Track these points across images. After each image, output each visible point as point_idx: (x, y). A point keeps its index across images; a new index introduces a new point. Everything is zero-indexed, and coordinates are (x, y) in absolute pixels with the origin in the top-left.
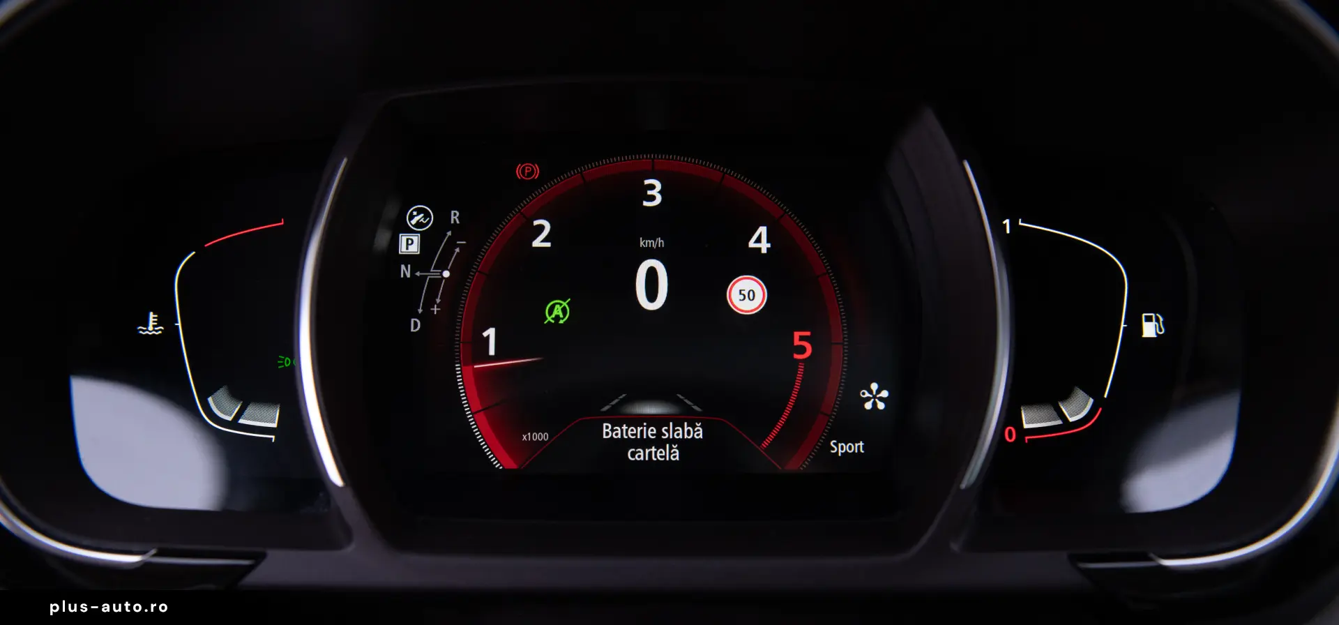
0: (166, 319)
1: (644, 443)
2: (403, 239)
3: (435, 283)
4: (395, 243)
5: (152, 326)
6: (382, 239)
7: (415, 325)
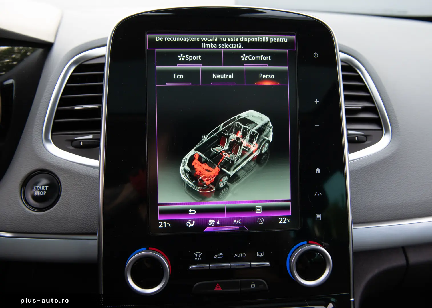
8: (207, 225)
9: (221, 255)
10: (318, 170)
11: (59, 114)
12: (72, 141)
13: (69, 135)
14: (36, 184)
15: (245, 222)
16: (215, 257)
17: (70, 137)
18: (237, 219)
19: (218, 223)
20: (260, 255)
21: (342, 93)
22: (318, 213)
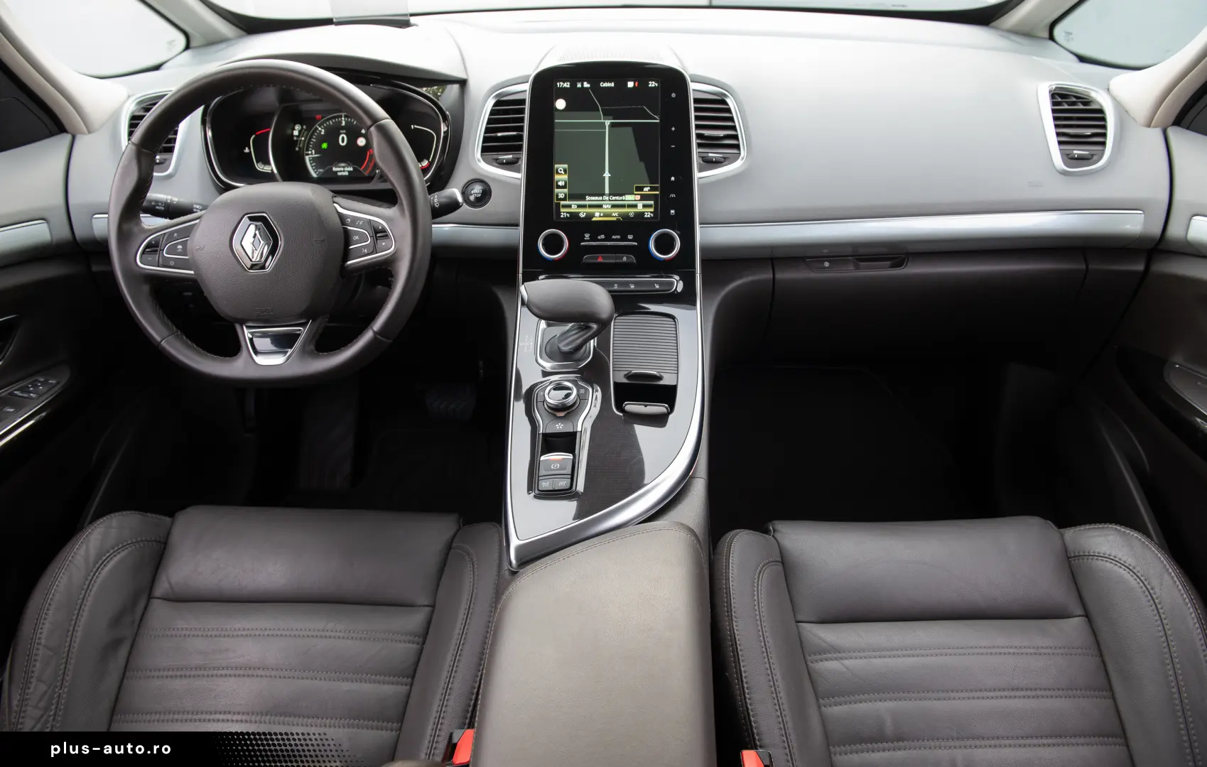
0: (250, 148)
1: (341, 171)
2: (294, 132)
3: (301, 140)
4: (293, 133)
5: (247, 150)
6: (289, 132)
7: (297, 149)
8: (594, 216)
9: (603, 236)
10: (673, 179)
11: (486, 140)
12: (497, 159)
13: (494, 155)
14: (473, 190)
15: (620, 215)
16: (599, 237)
17: (495, 157)
18: (615, 212)
19: (602, 215)
20: (630, 237)
21: (693, 123)
22: (672, 209)
